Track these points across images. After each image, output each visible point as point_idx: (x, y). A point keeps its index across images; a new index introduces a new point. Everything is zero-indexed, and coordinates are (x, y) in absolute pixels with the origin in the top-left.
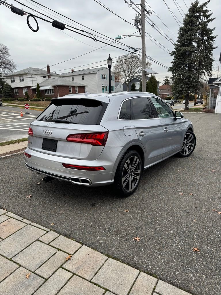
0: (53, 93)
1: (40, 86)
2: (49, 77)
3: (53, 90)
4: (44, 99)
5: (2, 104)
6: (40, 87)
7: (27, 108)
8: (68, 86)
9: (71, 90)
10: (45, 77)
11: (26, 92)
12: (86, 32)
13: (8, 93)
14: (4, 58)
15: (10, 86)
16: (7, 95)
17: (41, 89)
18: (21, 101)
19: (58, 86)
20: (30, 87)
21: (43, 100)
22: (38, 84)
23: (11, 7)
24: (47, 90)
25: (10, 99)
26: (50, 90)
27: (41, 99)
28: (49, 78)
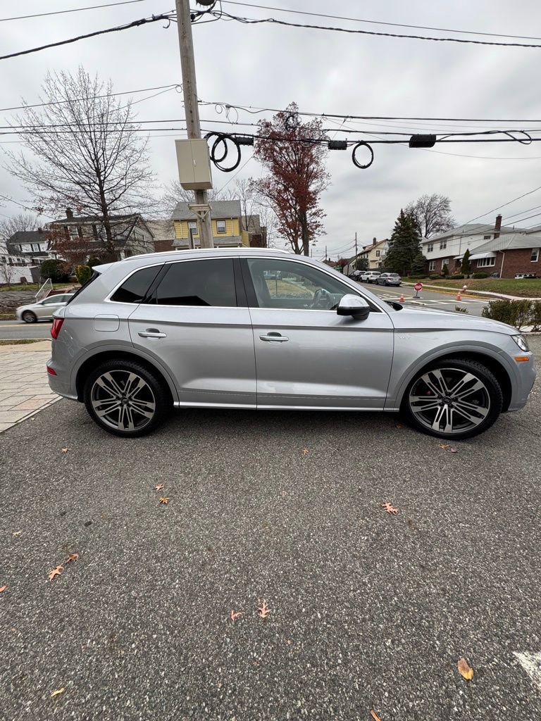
0: (492, 264)
1: (470, 253)
2: (496, 236)
3: (493, 258)
4: (471, 276)
5: (400, 283)
6: (471, 255)
7: (417, 290)
8: (531, 249)
9: (538, 255)
10: (486, 238)
11: (445, 266)
12: (499, 132)
13: (419, 267)
14: (440, 216)
15: (425, 257)
16: (418, 271)
17: (471, 258)
18: (434, 278)
19: (505, 251)
20: (454, 256)
21: (468, 277)
22: (468, 250)
23: (327, 143)
24: (482, 259)
25: (419, 276)
26: (489, 259)
27: (466, 276)
28: (495, 238)
